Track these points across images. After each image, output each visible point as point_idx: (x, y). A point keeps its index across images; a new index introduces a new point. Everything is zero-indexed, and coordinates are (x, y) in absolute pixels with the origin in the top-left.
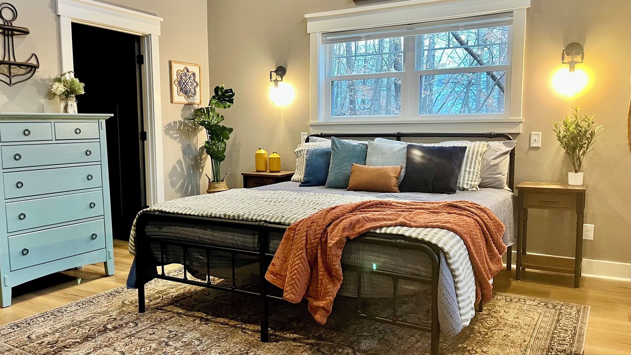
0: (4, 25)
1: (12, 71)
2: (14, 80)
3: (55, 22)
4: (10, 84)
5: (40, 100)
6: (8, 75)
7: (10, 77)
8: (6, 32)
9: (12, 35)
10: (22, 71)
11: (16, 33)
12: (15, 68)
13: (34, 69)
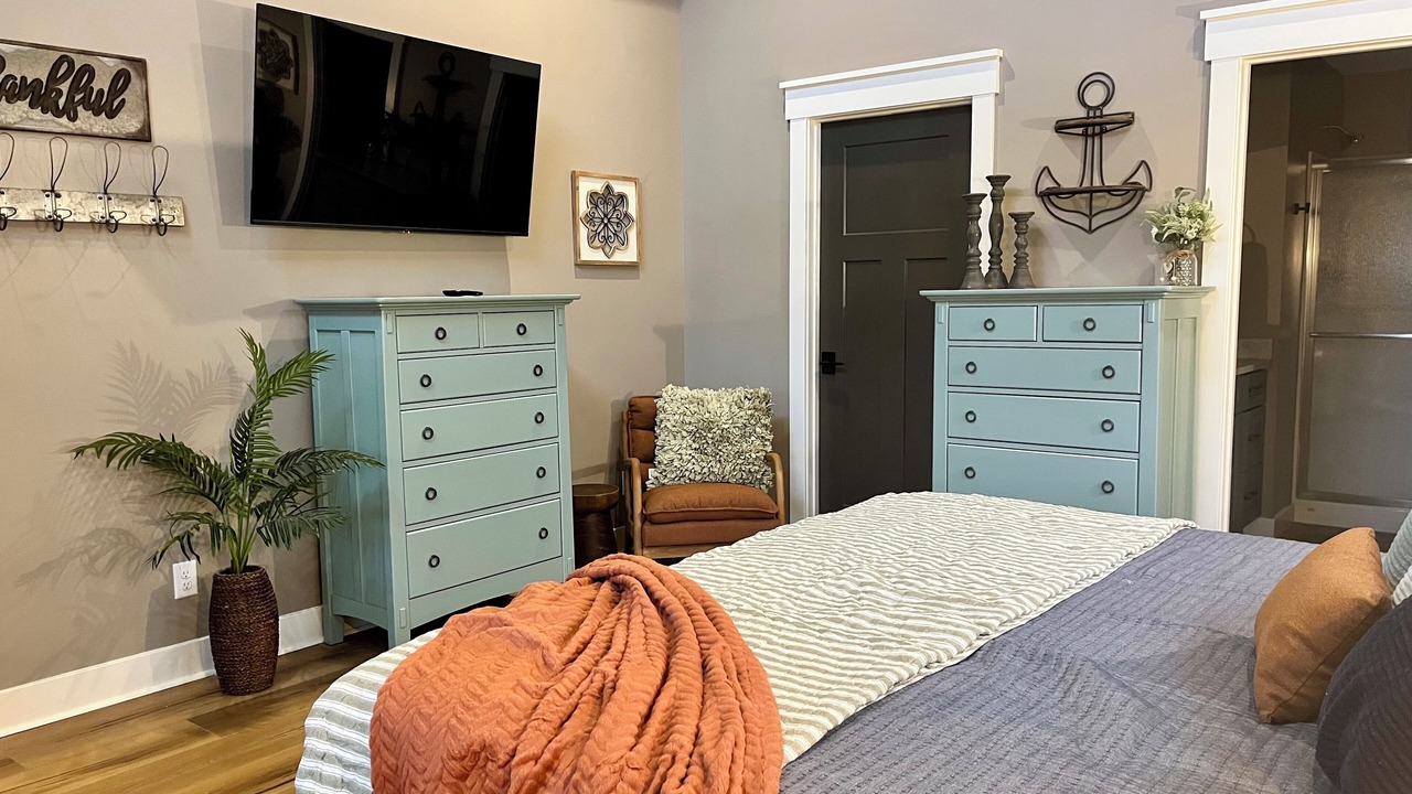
0: (1088, 118)
1: (1094, 203)
2: (1096, 222)
3: (1201, 78)
4: (1090, 231)
5: (1149, 256)
6: (1088, 213)
7: (1090, 216)
8: (1090, 130)
9: (1103, 131)
10: (1117, 201)
11: (1108, 127)
12: (1103, 196)
13: (1139, 193)
